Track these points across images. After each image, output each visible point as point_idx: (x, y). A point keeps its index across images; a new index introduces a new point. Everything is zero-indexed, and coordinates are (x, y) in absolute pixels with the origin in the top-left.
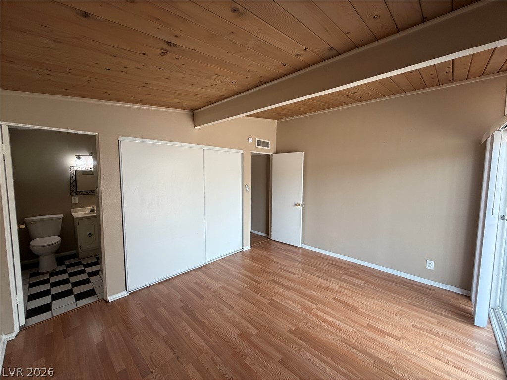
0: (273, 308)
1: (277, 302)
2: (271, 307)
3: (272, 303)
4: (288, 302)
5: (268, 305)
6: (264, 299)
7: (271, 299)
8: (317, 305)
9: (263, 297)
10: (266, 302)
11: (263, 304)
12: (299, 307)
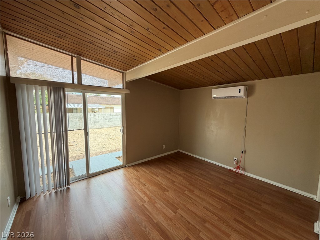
0: (175, 205)
1: (172, 210)
2: (176, 206)
3: (175, 210)
4: (162, 209)
5: (178, 207)
6: (182, 214)
7: (175, 213)
8: (143, 205)
9: (182, 217)
10: (180, 211)
11: (182, 209)
12: (157, 205)
